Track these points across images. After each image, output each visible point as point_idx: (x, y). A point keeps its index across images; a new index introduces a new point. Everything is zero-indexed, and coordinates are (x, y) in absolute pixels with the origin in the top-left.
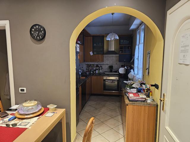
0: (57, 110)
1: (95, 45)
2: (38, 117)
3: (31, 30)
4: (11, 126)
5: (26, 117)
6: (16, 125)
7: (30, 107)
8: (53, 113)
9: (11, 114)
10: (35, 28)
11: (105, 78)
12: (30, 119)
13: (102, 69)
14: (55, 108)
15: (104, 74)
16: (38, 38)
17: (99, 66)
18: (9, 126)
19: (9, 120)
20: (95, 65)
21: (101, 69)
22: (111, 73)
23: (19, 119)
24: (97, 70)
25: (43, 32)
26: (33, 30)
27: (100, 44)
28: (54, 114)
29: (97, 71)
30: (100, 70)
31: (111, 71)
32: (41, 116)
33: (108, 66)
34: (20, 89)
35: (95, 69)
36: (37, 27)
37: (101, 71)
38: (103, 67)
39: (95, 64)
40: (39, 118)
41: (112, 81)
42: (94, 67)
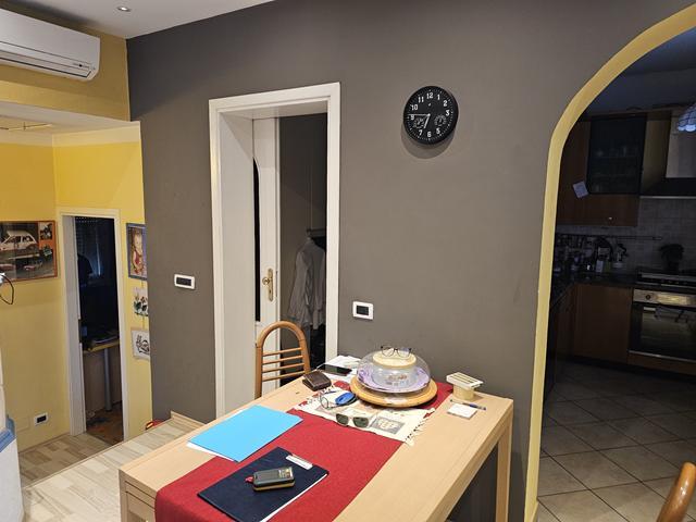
0: (482, 398)
1: (600, 154)
2: (424, 412)
3: (407, 110)
4: (351, 423)
5: (387, 401)
6: (361, 422)
7: (395, 372)
8: (471, 406)
9: (338, 384)
10: (421, 99)
11: (639, 295)
12: (400, 413)
13: (626, 259)
14: (475, 389)
15: (635, 279)
16: (429, 134)
17: (612, 242)
18: (347, 422)
19: (340, 403)
20: (592, 239)
21: (619, 257)
22: (673, 278)
23: (366, 403)
24: (603, 258)
25: (448, 111)
26: (415, 107)
27: (625, 150)
28: (475, 410)
29: (600, 263)
30: (612, 259)
31: (672, 270)
32: (433, 409)
33: (658, 244)
34: (356, 304)
35: (589, 253)
36: (430, 96)
37: (618, 265)
38: (632, 247)
39: (594, 233)
40: (428, 415)
41: (679, 311)
42: (587, 249)
